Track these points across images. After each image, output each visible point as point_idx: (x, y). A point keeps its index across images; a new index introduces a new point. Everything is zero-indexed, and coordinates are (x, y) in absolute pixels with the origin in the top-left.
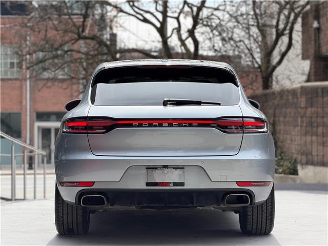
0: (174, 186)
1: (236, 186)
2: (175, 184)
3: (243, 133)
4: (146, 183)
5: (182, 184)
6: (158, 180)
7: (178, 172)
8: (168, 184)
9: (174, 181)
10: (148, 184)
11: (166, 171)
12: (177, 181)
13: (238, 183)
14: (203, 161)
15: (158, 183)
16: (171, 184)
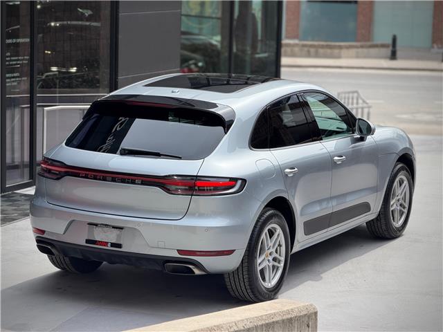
0: (111, 246)
1: (177, 255)
2: (113, 245)
3: (192, 195)
4: (86, 240)
5: (119, 246)
6: (98, 238)
7: (116, 232)
8: (105, 244)
9: (112, 242)
10: (88, 241)
11: (106, 229)
12: (114, 241)
13: (180, 252)
14: (139, 223)
15: (96, 241)
16: (109, 245)
